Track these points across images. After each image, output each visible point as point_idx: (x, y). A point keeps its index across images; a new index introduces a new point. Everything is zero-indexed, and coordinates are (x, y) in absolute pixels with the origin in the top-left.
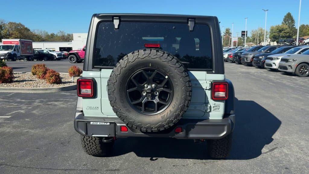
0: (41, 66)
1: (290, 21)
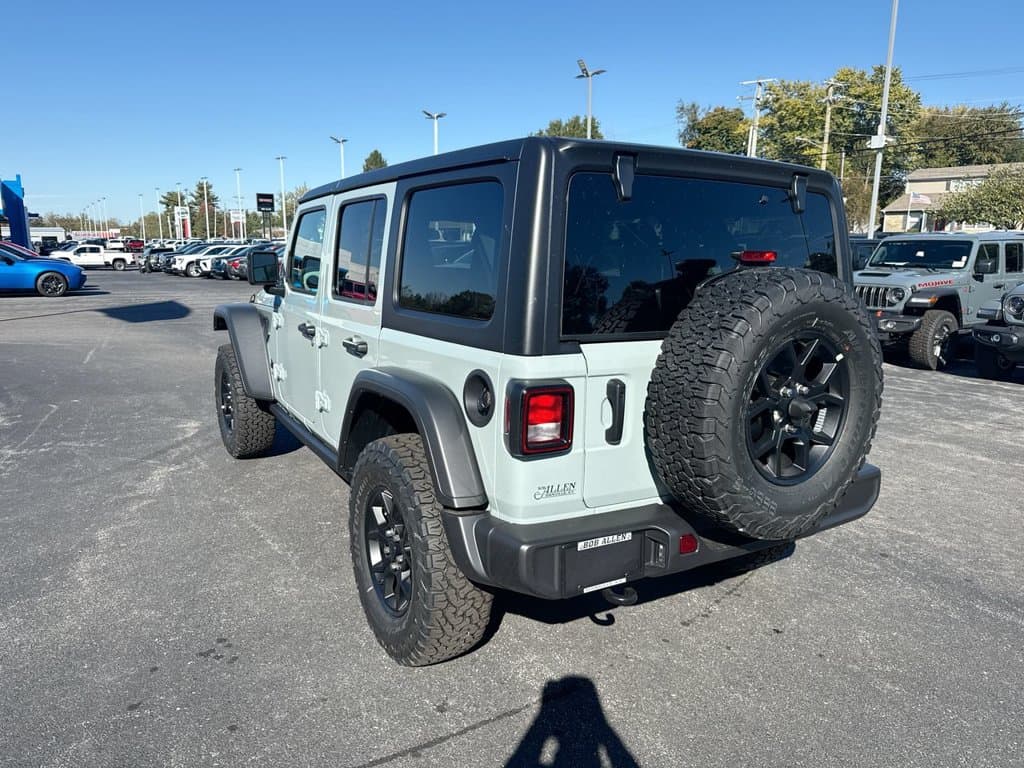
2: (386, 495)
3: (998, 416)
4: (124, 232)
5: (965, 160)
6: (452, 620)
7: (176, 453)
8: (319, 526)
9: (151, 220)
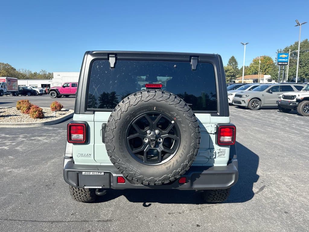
0: (25, 102)
1: (234, 63)
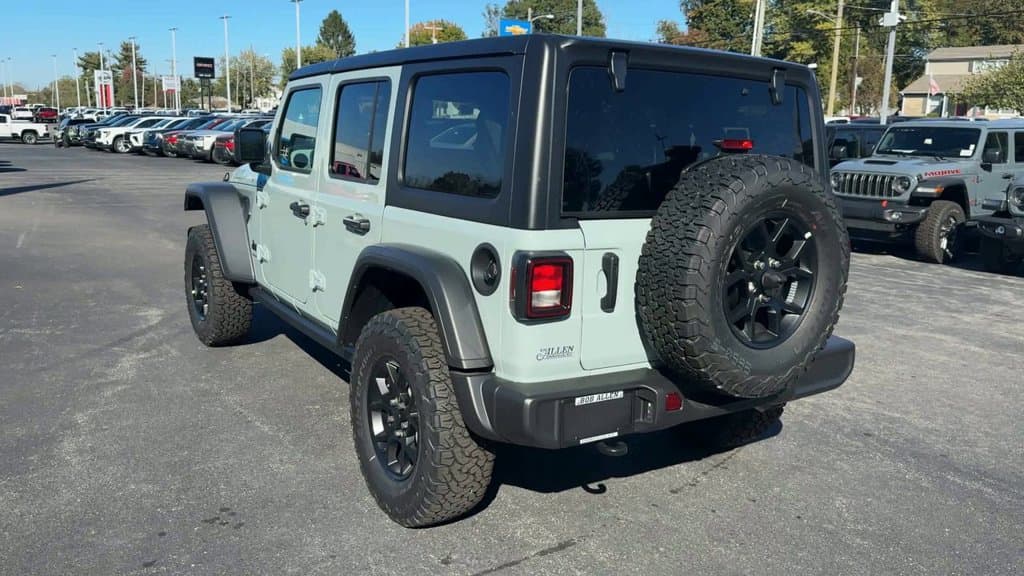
1: (340, 38)
2: (391, 365)
3: (997, 309)
4: (32, 98)
5: (989, 40)
6: (458, 476)
7: (142, 340)
8: (308, 409)
9: (66, 85)
